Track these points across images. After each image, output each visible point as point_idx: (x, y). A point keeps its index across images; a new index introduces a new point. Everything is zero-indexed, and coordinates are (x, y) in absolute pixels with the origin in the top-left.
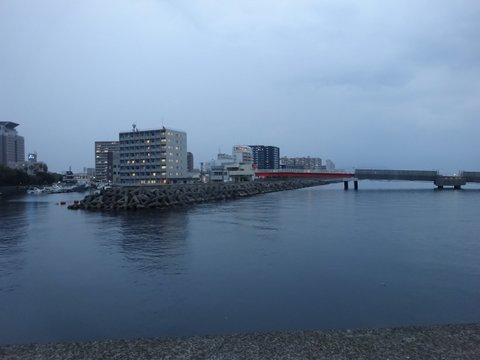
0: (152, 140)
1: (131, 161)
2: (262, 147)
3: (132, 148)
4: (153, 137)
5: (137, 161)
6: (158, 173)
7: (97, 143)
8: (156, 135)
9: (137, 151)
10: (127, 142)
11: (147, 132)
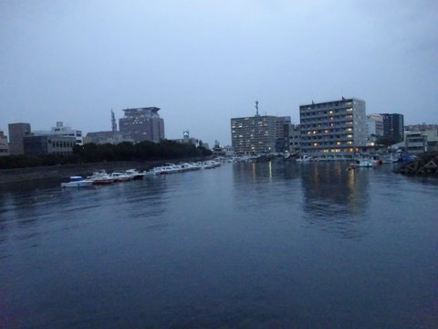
0: (337, 111)
1: (312, 131)
2: (387, 115)
3: (314, 119)
4: (337, 108)
5: (320, 131)
6: (343, 142)
7: (232, 120)
8: (341, 105)
9: (319, 122)
10: (308, 114)
11: (330, 103)
